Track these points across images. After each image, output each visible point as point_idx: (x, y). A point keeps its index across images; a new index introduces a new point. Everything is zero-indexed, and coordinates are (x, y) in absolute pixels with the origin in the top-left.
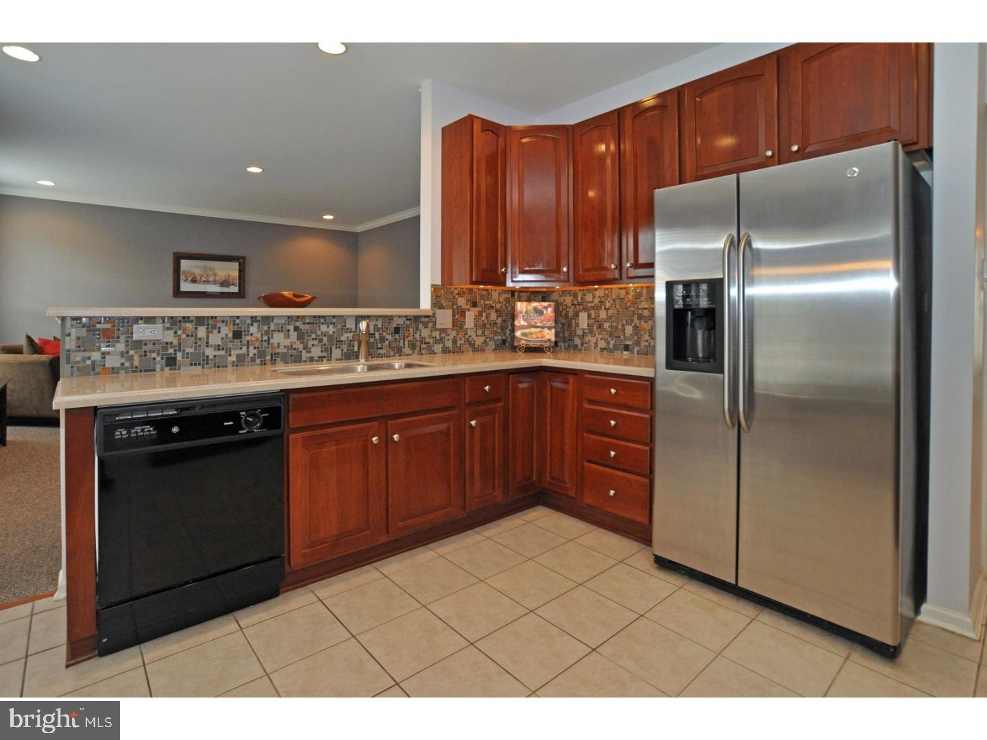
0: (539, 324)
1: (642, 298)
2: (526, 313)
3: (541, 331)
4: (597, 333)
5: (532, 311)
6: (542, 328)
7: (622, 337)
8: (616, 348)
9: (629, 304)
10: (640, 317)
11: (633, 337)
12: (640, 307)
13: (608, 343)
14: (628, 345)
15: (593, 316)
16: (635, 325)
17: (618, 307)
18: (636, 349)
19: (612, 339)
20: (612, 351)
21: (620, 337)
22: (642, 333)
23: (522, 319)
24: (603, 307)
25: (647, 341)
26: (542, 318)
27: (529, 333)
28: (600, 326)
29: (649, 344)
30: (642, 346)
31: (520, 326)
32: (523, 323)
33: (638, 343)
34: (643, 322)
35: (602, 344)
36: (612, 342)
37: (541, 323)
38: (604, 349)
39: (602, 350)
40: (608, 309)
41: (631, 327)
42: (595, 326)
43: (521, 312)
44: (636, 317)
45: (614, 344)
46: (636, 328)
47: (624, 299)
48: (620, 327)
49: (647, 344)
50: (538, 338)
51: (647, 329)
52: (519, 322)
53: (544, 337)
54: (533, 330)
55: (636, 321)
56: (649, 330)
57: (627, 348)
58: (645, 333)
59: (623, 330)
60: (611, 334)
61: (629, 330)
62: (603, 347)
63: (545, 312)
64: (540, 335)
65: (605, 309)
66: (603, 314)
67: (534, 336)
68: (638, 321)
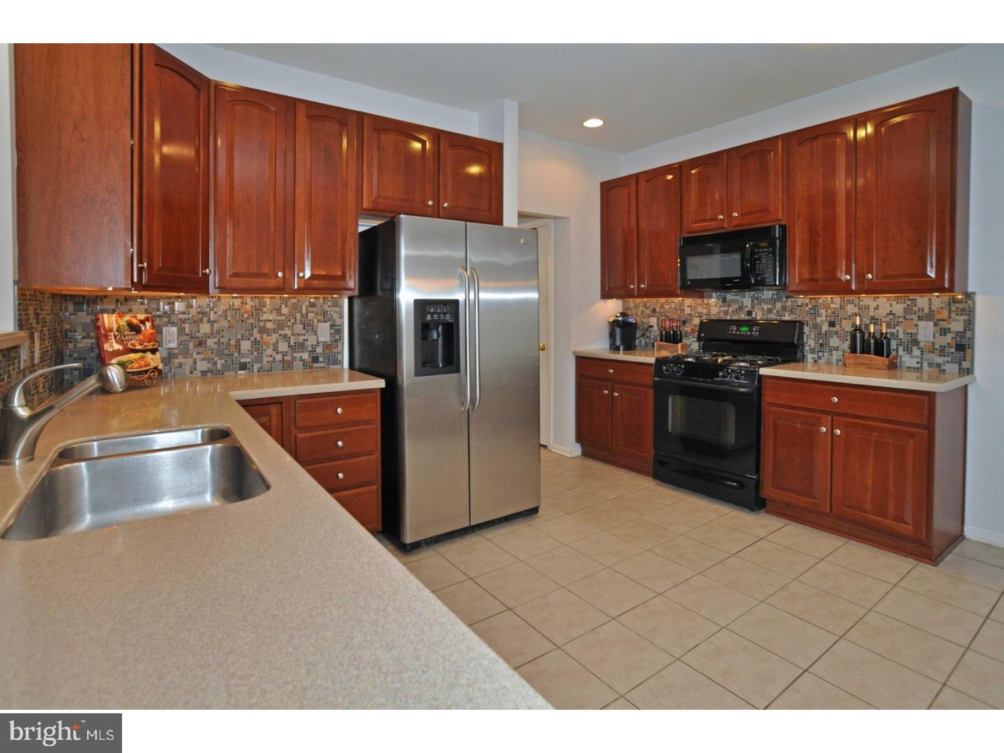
0: (138, 347)
1: (265, 309)
2: (117, 331)
3: (143, 357)
4: (195, 354)
5: (127, 328)
6: (144, 351)
7: (236, 354)
8: (226, 368)
9: (246, 316)
10: (263, 330)
11: (252, 354)
12: (261, 319)
13: (215, 364)
14: (246, 363)
15: (187, 331)
16: (255, 339)
17: (229, 319)
18: (256, 367)
19: (220, 359)
20: (220, 373)
21: (233, 355)
22: (264, 347)
23: (114, 341)
24: (205, 319)
25: (271, 356)
26: (141, 337)
27: (128, 361)
28: (201, 343)
29: (274, 359)
30: (265, 362)
31: (114, 351)
32: (117, 347)
33: (259, 359)
34: (265, 336)
35: (202, 365)
36: (220, 363)
37: (141, 345)
38: (206, 372)
39: (204, 373)
40: (215, 322)
41: (249, 342)
42: (191, 344)
43: (111, 330)
44: (255, 331)
45: (222, 365)
46: (256, 342)
47: (239, 309)
48: (233, 342)
49: (271, 359)
50: (140, 367)
51: (271, 343)
52: (112, 346)
53: (149, 365)
54: (132, 356)
55: (256, 335)
56: (274, 344)
57: (243, 366)
58: (268, 347)
59: (238, 346)
60: (220, 354)
61: (246, 346)
62: (205, 369)
63: (143, 329)
64: (142, 363)
65: (209, 321)
66: (205, 328)
67: (136, 365)
68: (259, 335)
